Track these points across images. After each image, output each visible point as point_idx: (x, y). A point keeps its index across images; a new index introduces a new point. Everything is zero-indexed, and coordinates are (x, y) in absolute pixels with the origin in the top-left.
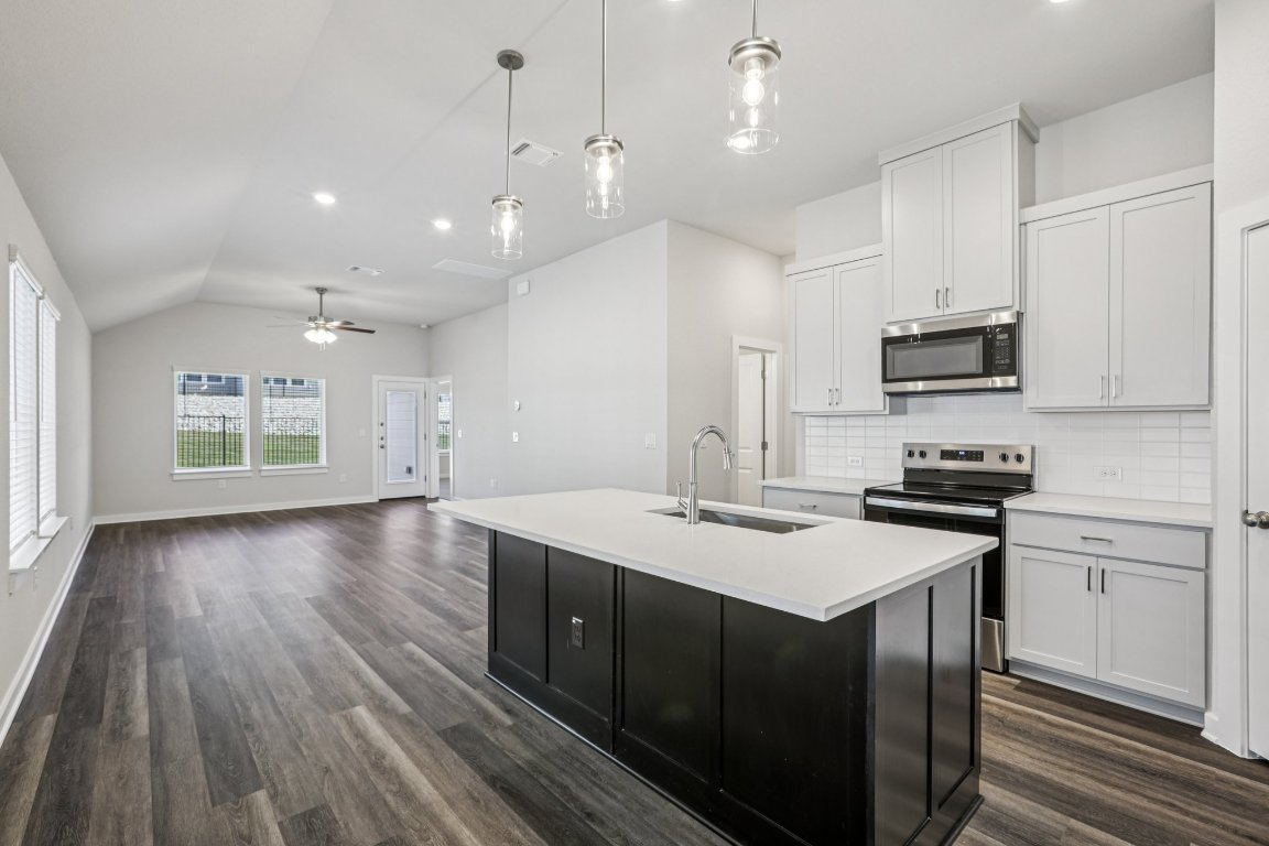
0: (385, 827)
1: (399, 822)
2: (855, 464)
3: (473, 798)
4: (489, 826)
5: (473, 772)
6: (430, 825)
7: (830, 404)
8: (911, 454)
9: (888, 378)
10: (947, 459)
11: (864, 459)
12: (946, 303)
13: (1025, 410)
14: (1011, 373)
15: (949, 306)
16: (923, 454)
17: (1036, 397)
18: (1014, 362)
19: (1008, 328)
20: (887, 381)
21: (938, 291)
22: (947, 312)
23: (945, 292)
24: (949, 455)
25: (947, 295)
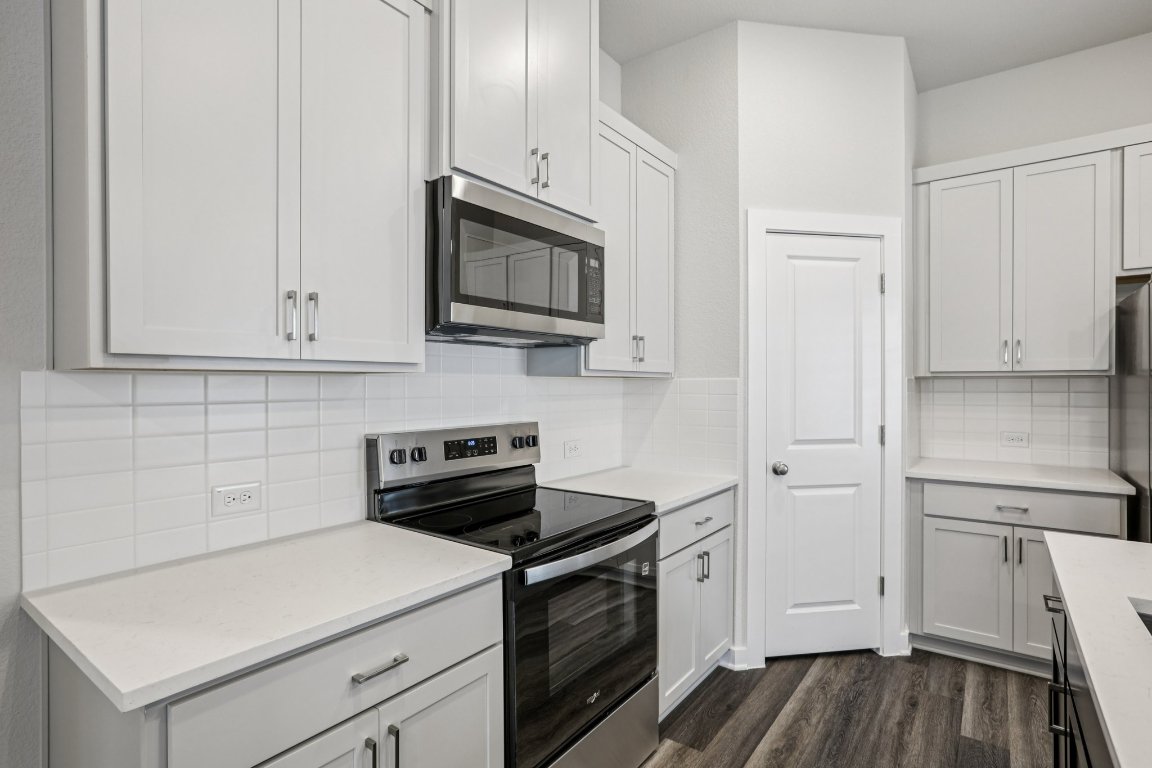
7: (289, 337)
8: (397, 458)
9: (462, 292)
10: (454, 458)
11: (263, 487)
12: (542, 180)
13: (583, 372)
14: (599, 318)
15: (545, 185)
16: (420, 455)
17: (595, 354)
18: (601, 305)
19: (599, 253)
20: (459, 297)
21: (536, 152)
22: (543, 195)
23: (541, 160)
24: (455, 448)
25: (543, 165)
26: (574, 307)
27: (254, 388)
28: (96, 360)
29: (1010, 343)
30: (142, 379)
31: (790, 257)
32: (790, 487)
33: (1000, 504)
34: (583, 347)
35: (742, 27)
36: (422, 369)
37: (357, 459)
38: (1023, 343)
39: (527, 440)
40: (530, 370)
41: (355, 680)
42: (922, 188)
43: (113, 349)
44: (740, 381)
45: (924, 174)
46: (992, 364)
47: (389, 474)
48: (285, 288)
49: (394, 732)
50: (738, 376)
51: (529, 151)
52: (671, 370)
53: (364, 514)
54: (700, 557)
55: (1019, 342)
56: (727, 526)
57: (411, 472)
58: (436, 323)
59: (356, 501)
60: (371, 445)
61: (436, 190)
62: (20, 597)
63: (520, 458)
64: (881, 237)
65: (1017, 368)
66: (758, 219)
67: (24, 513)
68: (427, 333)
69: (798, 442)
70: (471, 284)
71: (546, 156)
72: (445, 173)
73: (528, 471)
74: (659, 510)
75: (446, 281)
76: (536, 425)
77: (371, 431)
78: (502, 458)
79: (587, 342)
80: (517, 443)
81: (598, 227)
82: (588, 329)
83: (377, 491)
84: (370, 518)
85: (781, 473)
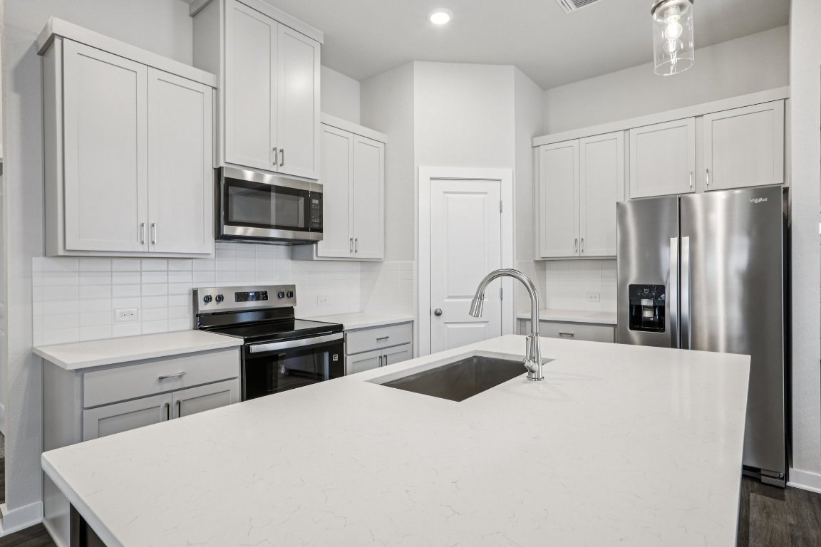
7: (143, 243)
8: (208, 299)
9: (230, 220)
10: (241, 301)
11: (139, 311)
12: (280, 162)
13: (315, 258)
14: (320, 230)
15: (282, 165)
16: (220, 299)
17: (323, 249)
18: (321, 223)
19: (319, 196)
20: (229, 223)
21: (275, 149)
22: (281, 170)
23: (278, 152)
24: (242, 296)
25: (280, 155)
26: (302, 225)
28: (61, 252)
29: (578, 240)
30: (82, 260)
31: (445, 193)
32: (446, 323)
33: (561, 332)
34: (314, 245)
35: (417, 65)
36: (214, 255)
37: (187, 300)
38: (584, 240)
39: (289, 293)
40: (292, 257)
41: (161, 378)
42: (536, 149)
43: (67, 248)
44: (415, 262)
45: (538, 141)
46: (570, 252)
47: (204, 308)
48: (140, 222)
49: (179, 403)
50: (414, 259)
51: (272, 149)
52: (382, 257)
53: (192, 327)
54: (381, 357)
55: (582, 239)
56: (407, 343)
57: (212, 307)
58: (220, 236)
59: (188, 321)
60: (195, 293)
61: (218, 172)
62: (33, 348)
63: (285, 303)
64: (500, 180)
65: (582, 255)
66: (424, 172)
67: (34, 315)
68: (215, 239)
69: (449, 297)
70: (236, 216)
71: (282, 151)
72: (222, 164)
73: (291, 310)
74: (345, 328)
75: (223, 215)
76: (294, 286)
77: (195, 286)
78: (274, 302)
79: (315, 242)
80: (281, 295)
81: (318, 182)
82: (311, 236)
83: (197, 315)
84: (195, 329)
85: (438, 314)
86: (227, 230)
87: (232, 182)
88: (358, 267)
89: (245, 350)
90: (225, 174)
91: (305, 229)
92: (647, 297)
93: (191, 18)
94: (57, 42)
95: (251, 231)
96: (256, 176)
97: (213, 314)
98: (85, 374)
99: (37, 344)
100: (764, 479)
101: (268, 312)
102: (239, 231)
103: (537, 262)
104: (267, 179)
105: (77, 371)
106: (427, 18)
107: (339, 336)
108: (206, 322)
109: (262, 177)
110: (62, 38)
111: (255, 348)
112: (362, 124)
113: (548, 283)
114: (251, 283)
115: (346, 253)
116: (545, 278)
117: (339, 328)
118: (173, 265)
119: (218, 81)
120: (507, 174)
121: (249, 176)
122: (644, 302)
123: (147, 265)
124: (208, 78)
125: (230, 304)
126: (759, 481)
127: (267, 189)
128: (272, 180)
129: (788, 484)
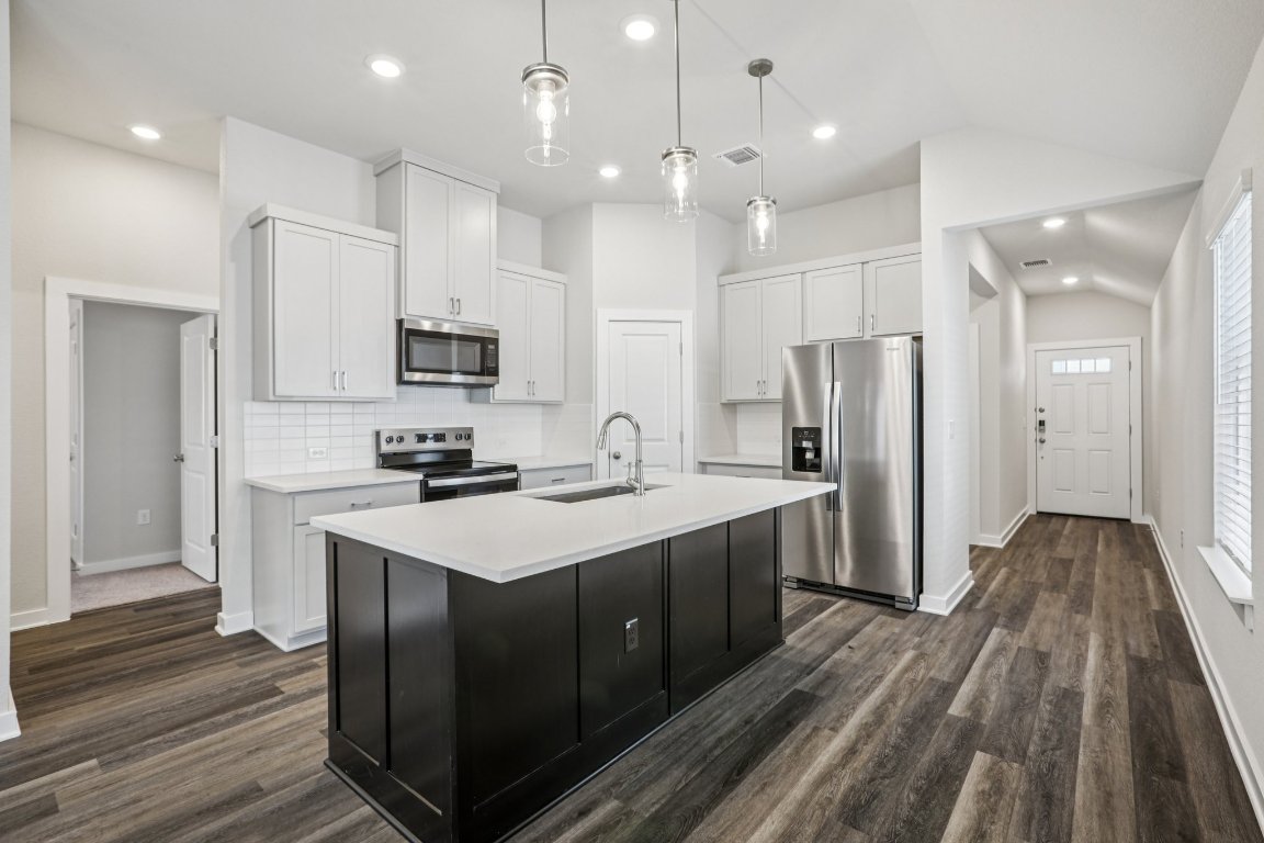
0: (835, 836)
1: (824, 828)
2: (318, 456)
3: (762, 789)
4: (789, 769)
5: (725, 802)
6: (812, 803)
7: (335, 388)
8: (390, 440)
9: (410, 367)
10: (420, 442)
11: (328, 450)
12: (456, 311)
13: (492, 401)
14: (495, 372)
15: (458, 314)
16: (401, 439)
17: (499, 392)
18: (497, 367)
19: (495, 341)
20: (409, 369)
21: (452, 299)
22: (458, 318)
23: (455, 303)
24: (422, 438)
25: (456, 304)
26: (478, 369)
27: (325, 408)
28: (271, 398)
29: (760, 382)
30: (282, 404)
31: (624, 335)
32: (624, 465)
34: (492, 389)
35: (595, 207)
36: (395, 399)
37: (370, 441)
38: (767, 382)
39: (468, 435)
40: (470, 400)
41: (353, 505)
42: (723, 288)
43: (276, 394)
44: (593, 405)
45: (725, 280)
46: (753, 395)
47: (385, 448)
48: (333, 370)
50: (592, 403)
51: (449, 299)
52: (563, 399)
53: (375, 466)
55: (764, 382)
57: (394, 447)
58: (400, 381)
59: (370, 460)
60: (378, 434)
61: (400, 323)
62: (244, 479)
63: (462, 445)
64: (680, 322)
65: (764, 397)
66: (603, 315)
67: (245, 451)
68: (397, 384)
69: (629, 441)
70: (416, 364)
71: (458, 300)
72: (403, 316)
73: (469, 452)
74: (519, 468)
75: (404, 362)
76: (472, 429)
77: (378, 428)
78: (451, 444)
79: (492, 386)
80: (459, 437)
81: (495, 328)
82: (486, 380)
83: (380, 455)
84: (378, 467)
85: (617, 458)
86: (407, 376)
87: (411, 332)
88: (539, 410)
89: (424, 484)
90: (406, 325)
91: (481, 373)
92: (806, 440)
93: (375, 178)
94: (270, 222)
95: (429, 377)
96: (434, 325)
97: (395, 454)
98: (296, 498)
99: (247, 476)
100: (898, 605)
101: (447, 453)
102: (417, 376)
103: (723, 404)
104: (446, 328)
105: (289, 493)
106: (597, 172)
107: (513, 475)
108: (389, 461)
109: (440, 325)
110: (274, 219)
111: (433, 483)
112: (544, 267)
113: (738, 426)
114: (430, 425)
115: (524, 396)
116: (736, 421)
117: (513, 468)
118: (358, 409)
119: (399, 240)
120: (688, 317)
121: (427, 326)
122: (805, 444)
123: (335, 408)
124: (391, 237)
125: (410, 445)
126: (893, 606)
127: (448, 337)
128: (451, 329)
129: (918, 609)
